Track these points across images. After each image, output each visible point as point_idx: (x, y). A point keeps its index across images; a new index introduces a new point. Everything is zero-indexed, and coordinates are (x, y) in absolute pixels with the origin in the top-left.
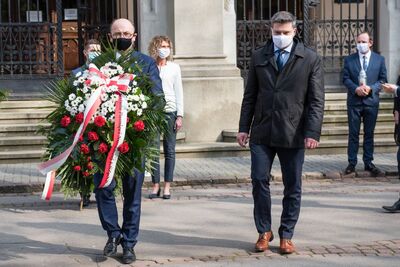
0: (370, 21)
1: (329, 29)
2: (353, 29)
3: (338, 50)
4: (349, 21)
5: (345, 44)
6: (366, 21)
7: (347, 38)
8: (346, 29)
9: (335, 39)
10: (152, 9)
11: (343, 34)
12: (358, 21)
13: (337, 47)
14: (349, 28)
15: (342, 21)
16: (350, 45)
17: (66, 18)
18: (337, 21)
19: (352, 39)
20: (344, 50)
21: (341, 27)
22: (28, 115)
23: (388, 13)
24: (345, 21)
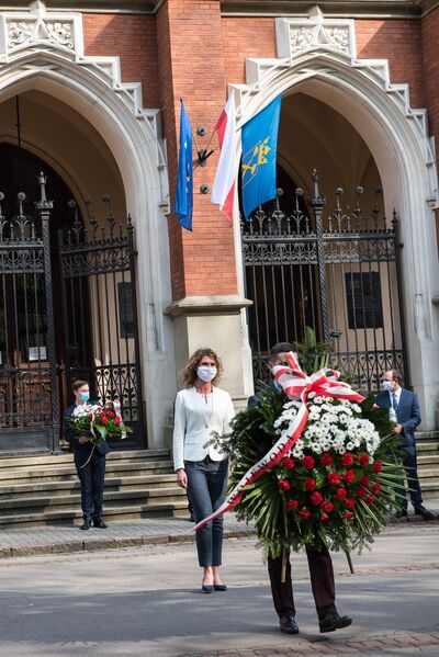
0: (399, 351)
1: (354, 362)
2: (380, 361)
3: (366, 385)
4: (376, 352)
5: (373, 378)
6: (394, 351)
7: (375, 372)
8: (373, 362)
9: (361, 373)
10: (158, 347)
11: (370, 367)
12: (385, 352)
13: (364, 382)
14: (376, 360)
15: (368, 353)
16: (379, 379)
17: (31, 359)
18: (363, 353)
19: (380, 372)
20: (373, 385)
21: (367, 360)
22: (30, 473)
23: (418, 342)
24: (370, 352)
